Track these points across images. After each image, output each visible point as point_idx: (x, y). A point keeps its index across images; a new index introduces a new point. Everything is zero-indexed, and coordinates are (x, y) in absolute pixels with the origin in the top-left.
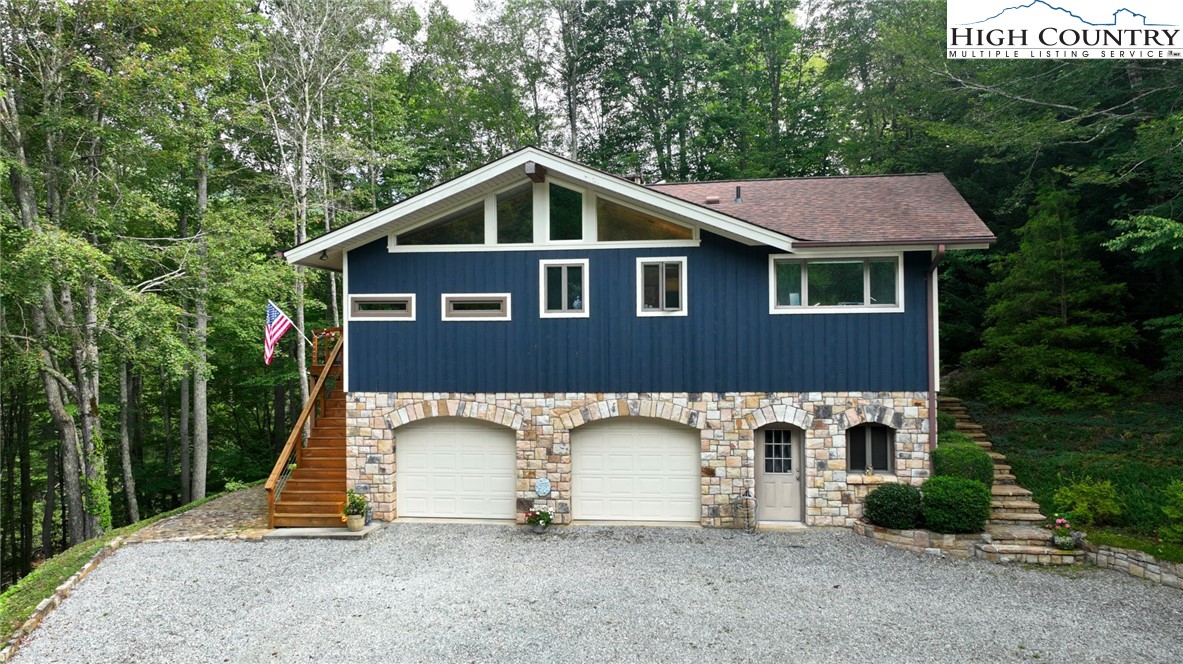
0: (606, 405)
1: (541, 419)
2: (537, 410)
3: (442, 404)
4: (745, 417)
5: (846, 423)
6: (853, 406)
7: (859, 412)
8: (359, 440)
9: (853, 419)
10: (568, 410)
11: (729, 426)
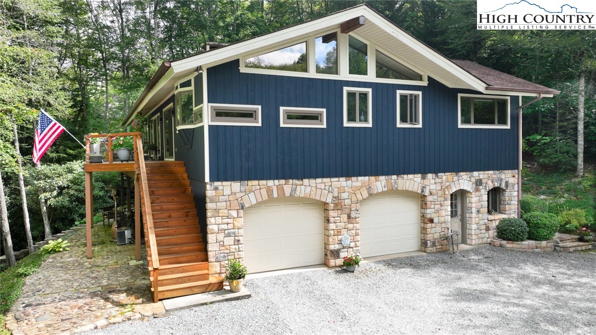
0: (380, 183)
1: (344, 195)
2: (341, 190)
3: (280, 189)
4: (447, 187)
5: (488, 188)
6: (490, 178)
7: (493, 182)
9: (491, 186)
10: (359, 188)
11: (440, 193)
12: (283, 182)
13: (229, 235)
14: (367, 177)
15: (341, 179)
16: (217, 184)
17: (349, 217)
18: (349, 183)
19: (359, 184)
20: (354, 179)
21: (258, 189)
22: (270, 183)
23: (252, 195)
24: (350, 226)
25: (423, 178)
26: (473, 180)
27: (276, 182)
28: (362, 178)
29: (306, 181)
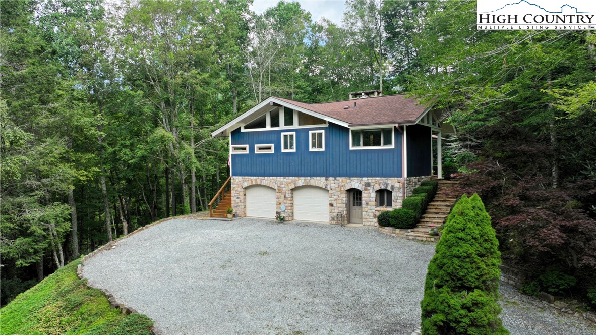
0: (301, 181)
1: (283, 186)
2: (281, 183)
3: (256, 180)
4: (343, 186)
5: (375, 189)
6: (378, 183)
7: (379, 185)
8: (234, 191)
9: (377, 187)
10: (290, 183)
11: (338, 189)
12: (257, 177)
13: (238, 198)
14: (294, 178)
15: (281, 178)
16: (234, 177)
17: (285, 197)
18: (285, 180)
19: (290, 181)
20: (287, 178)
21: (248, 181)
22: (252, 178)
23: (245, 183)
24: (285, 201)
25: (326, 180)
26: (363, 183)
27: (254, 177)
28: (291, 178)
29: (266, 178)
